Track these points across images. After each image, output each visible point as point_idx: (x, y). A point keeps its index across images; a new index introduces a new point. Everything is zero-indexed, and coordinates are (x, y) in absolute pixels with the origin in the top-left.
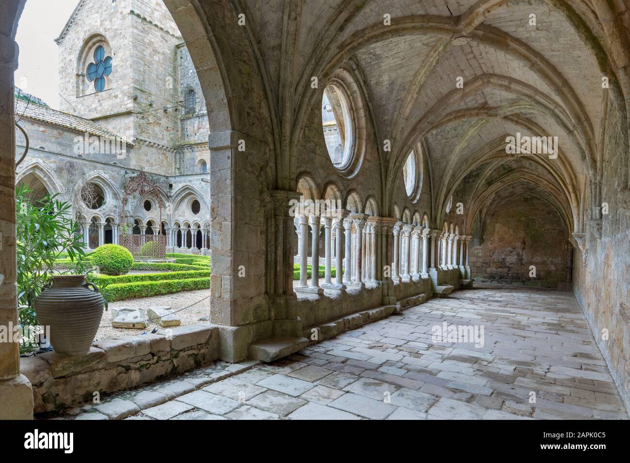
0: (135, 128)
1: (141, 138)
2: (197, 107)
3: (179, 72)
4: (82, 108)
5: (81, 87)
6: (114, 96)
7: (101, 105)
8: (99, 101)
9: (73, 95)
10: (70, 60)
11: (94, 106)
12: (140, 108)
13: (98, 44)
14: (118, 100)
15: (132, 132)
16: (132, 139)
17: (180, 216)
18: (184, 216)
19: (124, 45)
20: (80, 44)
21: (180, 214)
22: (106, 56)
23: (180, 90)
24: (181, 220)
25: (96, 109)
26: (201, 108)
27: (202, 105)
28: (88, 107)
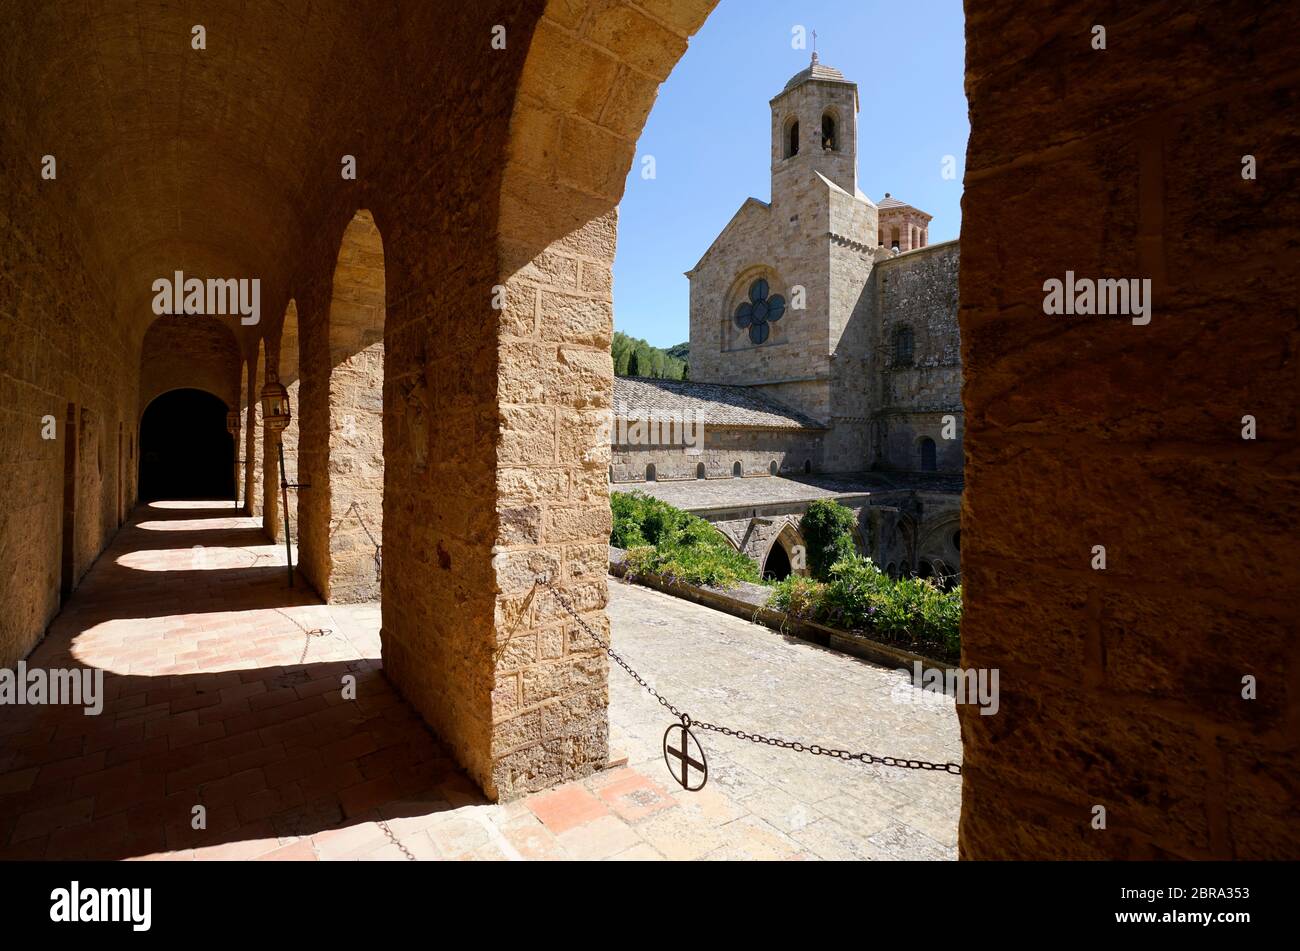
0: (831, 403)
1: (838, 415)
2: (916, 355)
3: (880, 303)
4: (732, 368)
5: (727, 337)
6: (793, 355)
7: (766, 365)
8: (763, 359)
9: (715, 349)
10: (712, 301)
11: (753, 366)
12: (837, 373)
13: (757, 277)
14: (800, 361)
15: (826, 408)
16: (827, 418)
17: (932, 552)
18: (942, 555)
19: (814, 282)
20: (732, 278)
21: (932, 549)
22: (771, 293)
23: (880, 328)
25: (756, 370)
26: (925, 357)
27: (928, 352)
28: (742, 367)
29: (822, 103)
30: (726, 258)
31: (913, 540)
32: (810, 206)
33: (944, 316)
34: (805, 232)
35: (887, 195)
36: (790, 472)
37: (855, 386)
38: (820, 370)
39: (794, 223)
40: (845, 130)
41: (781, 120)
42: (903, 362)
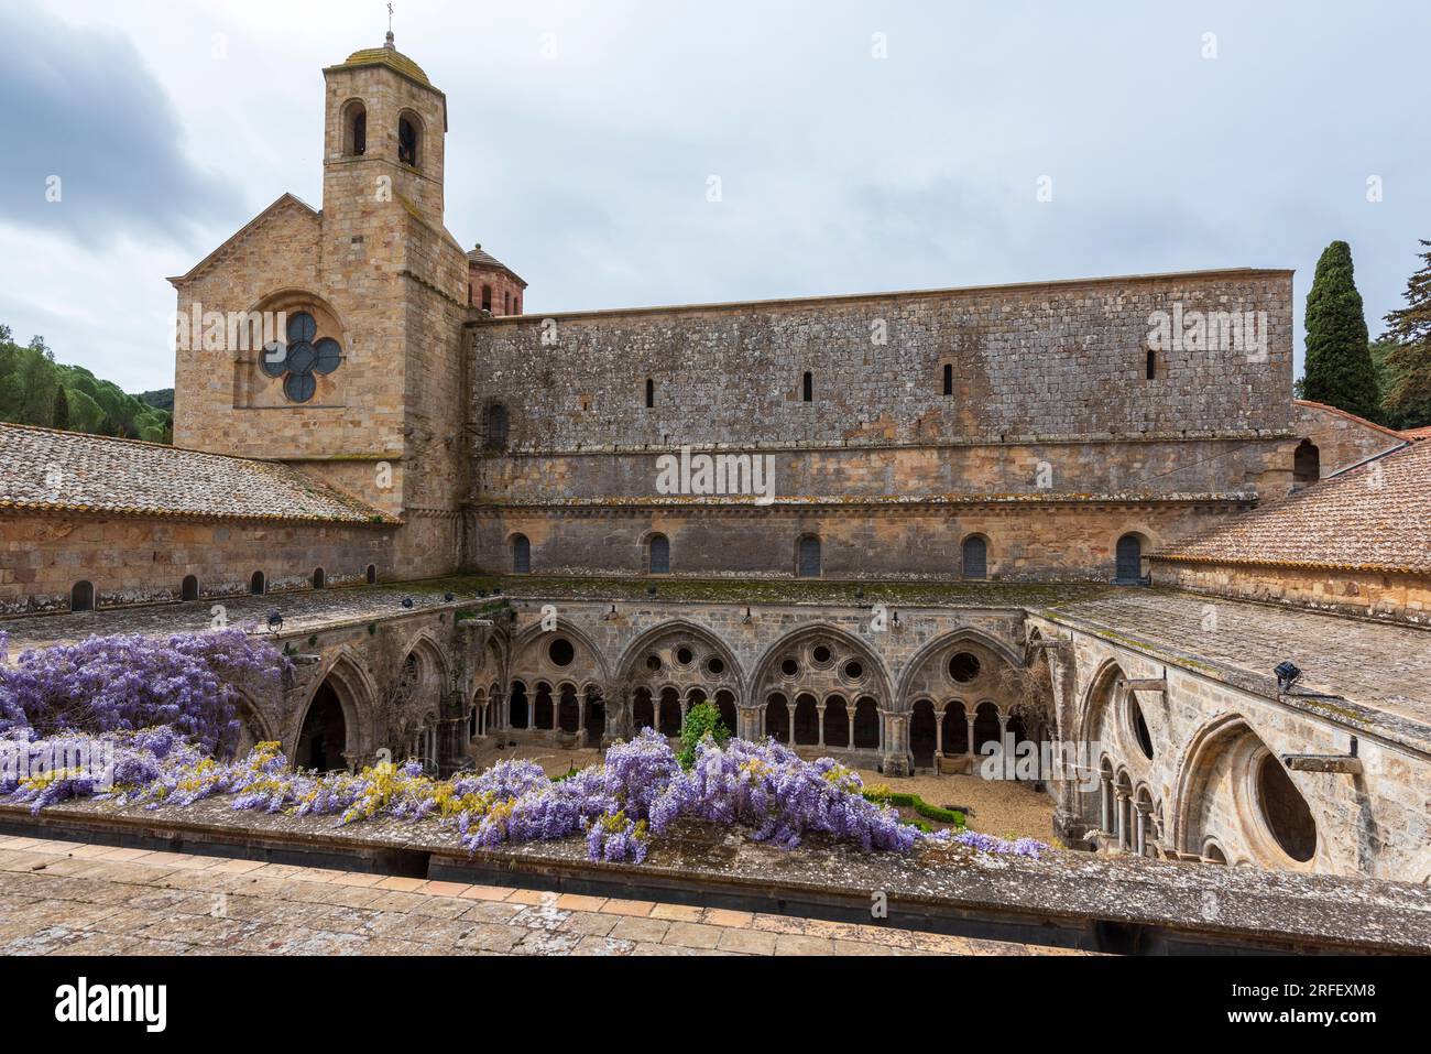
0: (405, 490)
1: (414, 506)
2: (510, 438)
4: (253, 433)
5: (245, 387)
6: (352, 423)
7: (310, 434)
8: (305, 425)
9: (222, 402)
11: (288, 433)
12: (412, 449)
13: (299, 308)
14: (359, 432)
15: (398, 497)
16: (400, 510)
17: (526, 669)
18: (537, 670)
20: (256, 302)
21: (526, 665)
22: (320, 335)
24: (530, 678)
25: (294, 439)
26: (520, 441)
27: (523, 437)
28: (271, 432)
29: (399, 99)
30: (246, 271)
31: (504, 658)
32: (382, 229)
33: (541, 397)
34: (373, 261)
35: (478, 246)
36: (345, 583)
37: (437, 470)
38: (390, 446)
39: (356, 247)
40: (429, 147)
41: (339, 102)
42: (495, 447)
